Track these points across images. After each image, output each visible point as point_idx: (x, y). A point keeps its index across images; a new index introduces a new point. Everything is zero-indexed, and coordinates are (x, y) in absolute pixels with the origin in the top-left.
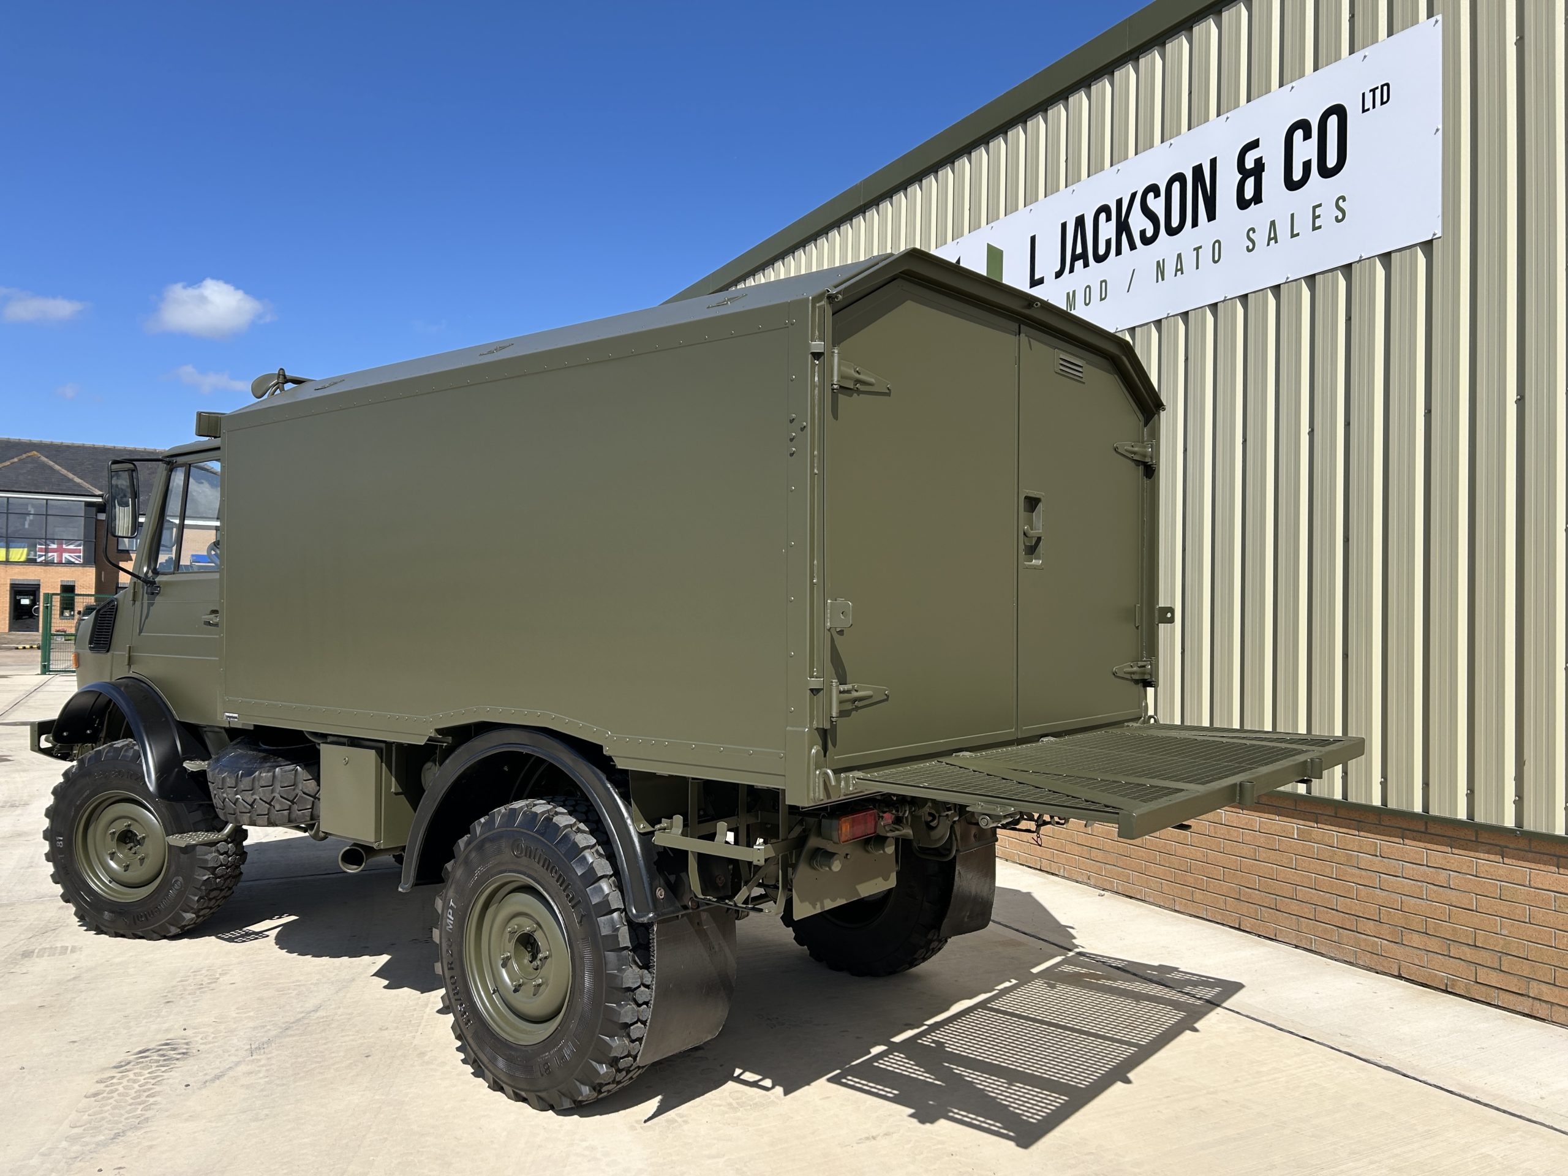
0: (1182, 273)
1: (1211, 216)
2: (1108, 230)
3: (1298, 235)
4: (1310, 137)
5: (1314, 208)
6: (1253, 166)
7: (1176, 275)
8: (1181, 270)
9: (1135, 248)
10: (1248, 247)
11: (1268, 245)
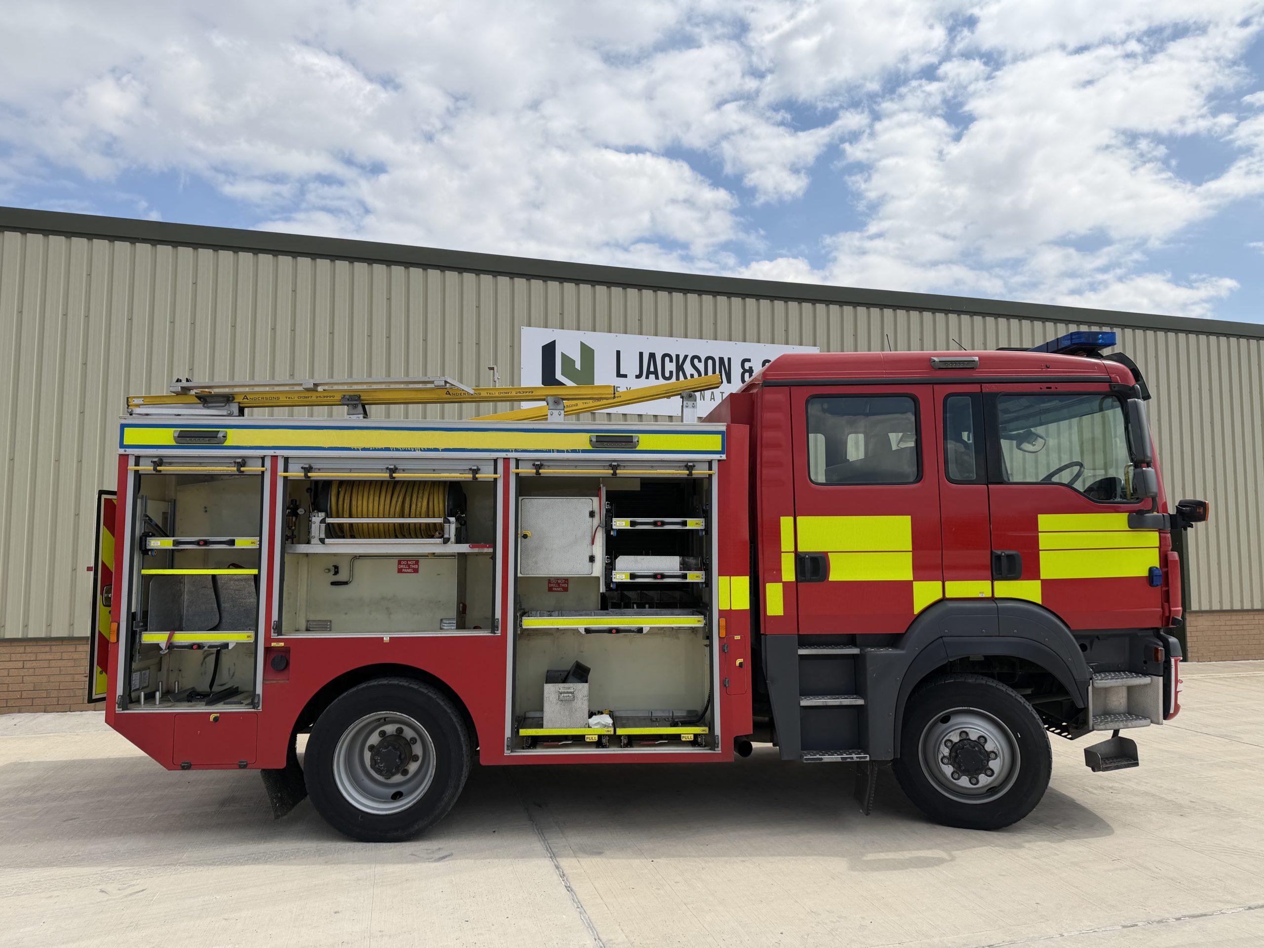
1: (729, 381)
2: (670, 367)
6: (748, 369)
7: (711, 400)
8: (714, 399)
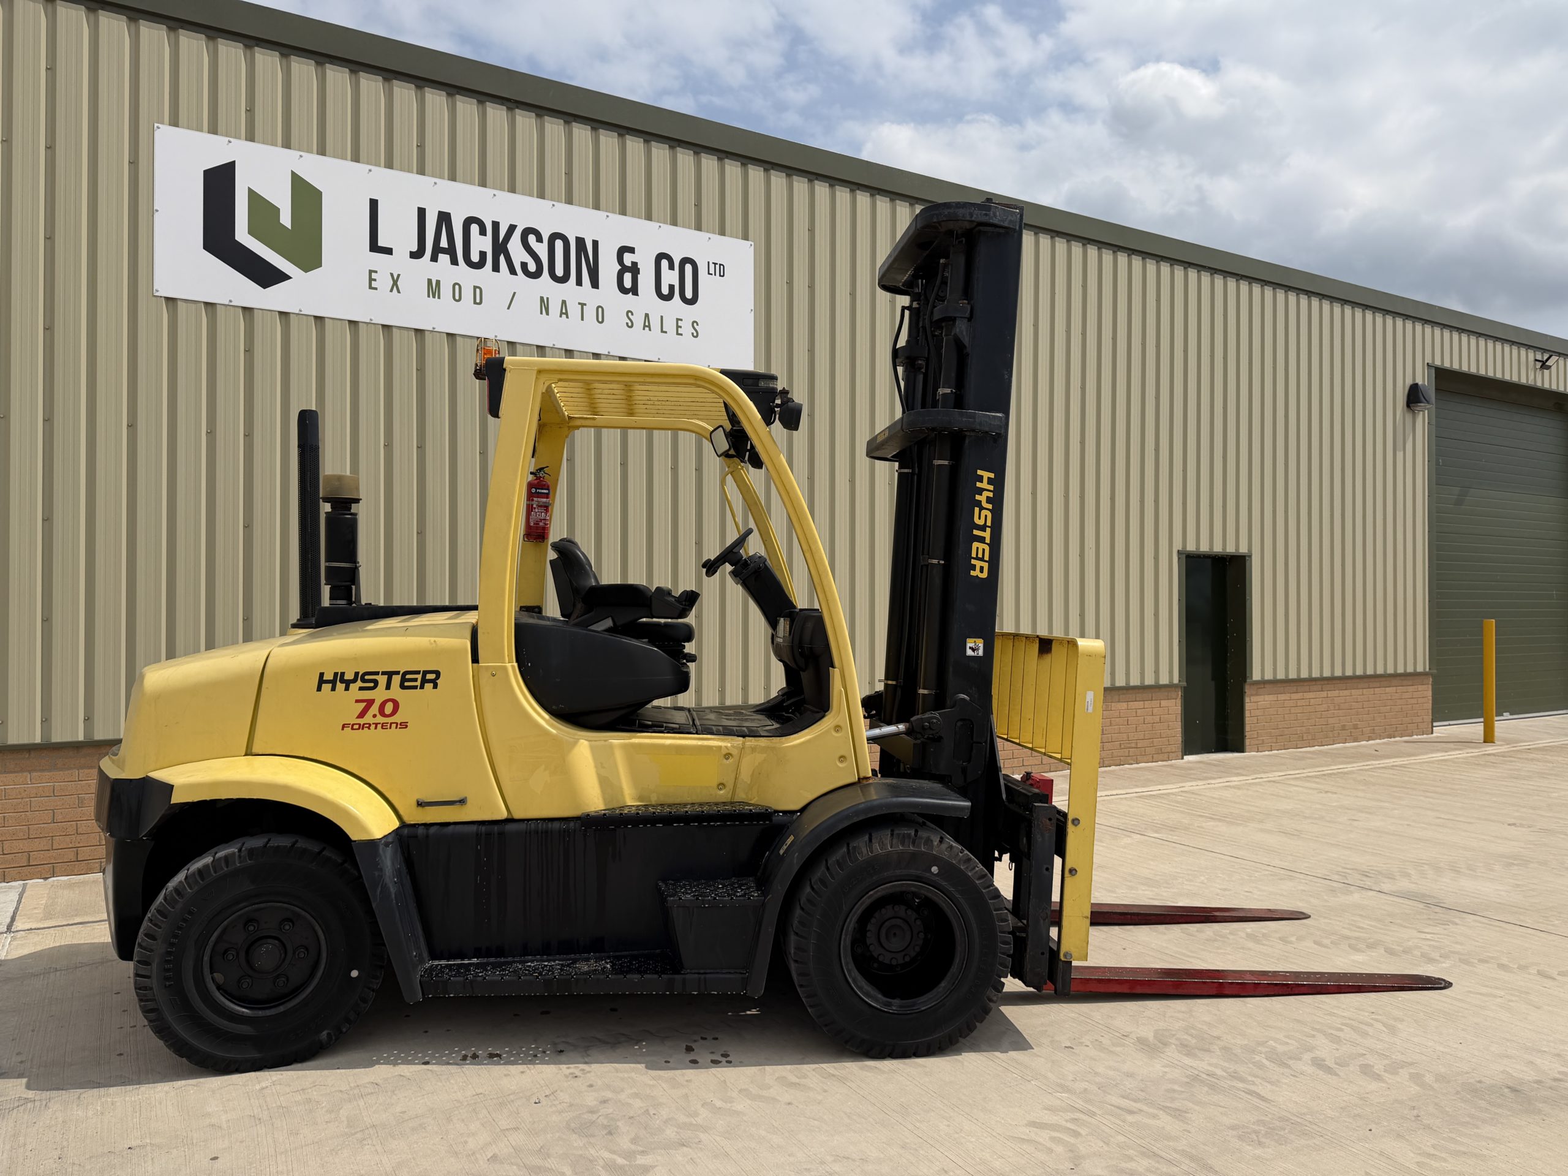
0: (567, 317)
1: (595, 284)
2: (481, 244)
3: (666, 332)
4: (673, 269)
5: (678, 320)
6: (630, 265)
7: (561, 316)
8: (566, 314)
9: (517, 275)
10: (627, 324)
11: (644, 329)
